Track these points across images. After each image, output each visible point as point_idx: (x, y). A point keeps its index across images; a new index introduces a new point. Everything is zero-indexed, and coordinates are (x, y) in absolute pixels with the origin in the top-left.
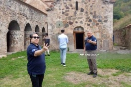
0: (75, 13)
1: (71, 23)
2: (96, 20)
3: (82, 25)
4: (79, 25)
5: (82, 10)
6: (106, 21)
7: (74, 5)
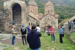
0: (48, 21)
1: (47, 24)
2: (54, 23)
3: (50, 24)
4: (49, 24)
5: (50, 20)
6: (56, 23)
7: (48, 19)
